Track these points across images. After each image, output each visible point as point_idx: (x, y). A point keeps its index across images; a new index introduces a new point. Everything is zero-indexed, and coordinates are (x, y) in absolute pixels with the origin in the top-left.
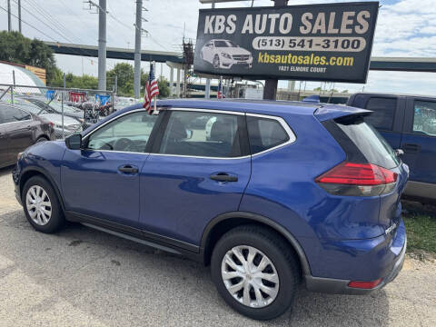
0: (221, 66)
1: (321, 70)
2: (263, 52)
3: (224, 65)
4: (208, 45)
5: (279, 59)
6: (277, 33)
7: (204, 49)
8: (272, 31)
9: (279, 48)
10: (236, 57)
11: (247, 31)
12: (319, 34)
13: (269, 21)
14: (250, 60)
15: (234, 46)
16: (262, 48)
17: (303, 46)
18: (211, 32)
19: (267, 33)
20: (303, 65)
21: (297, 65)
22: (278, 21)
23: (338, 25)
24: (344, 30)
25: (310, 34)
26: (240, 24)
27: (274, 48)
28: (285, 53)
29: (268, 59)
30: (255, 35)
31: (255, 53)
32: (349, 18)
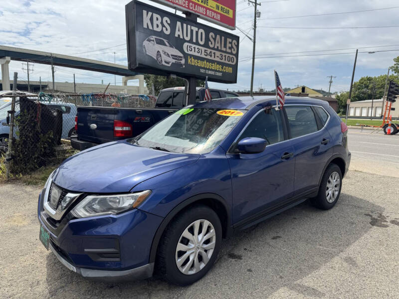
0: (164, 63)
1: (220, 74)
2: (191, 56)
3: (166, 62)
4: (149, 40)
5: (200, 64)
6: (197, 43)
7: (146, 43)
8: (194, 41)
9: (199, 55)
10: (174, 57)
11: (179, 35)
12: (217, 49)
13: (192, 31)
14: (183, 62)
15: (171, 46)
16: (190, 53)
17: (211, 56)
18: (150, 28)
19: (191, 41)
20: (211, 70)
21: (209, 69)
22: (197, 32)
23: (225, 46)
24: (229, 51)
25: (213, 49)
26: (173, 27)
27: (196, 54)
28: (202, 59)
29: (193, 62)
30: (184, 41)
31: (186, 56)
32: (230, 43)
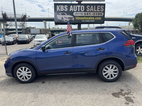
0: (64, 21)
1: (93, 21)
2: (77, 16)
3: (65, 20)
4: (59, 15)
5: (82, 18)
7: (58, 16)
8: (79, 10)
9: (81, 15)
10: (69, 18)
11: (71, 10)
12: (92, 11)
13: (78, 8)
14: (73, 19)
15: (68, 15)
16: (76, 15)
17: (88, 15)
18: (59, 10)
19: (77, 11)
20: (88, 20)
21: (87, 20)
22: (80, 8)
23: (96, 9)
24: (98, 11)
25: (89, 11)
26: (69, 8)
27: (80, 15)
28: (83, 17)
29: (79, 18)
30: (74, 12)
31: (75, 17)
32: (99, 7)
